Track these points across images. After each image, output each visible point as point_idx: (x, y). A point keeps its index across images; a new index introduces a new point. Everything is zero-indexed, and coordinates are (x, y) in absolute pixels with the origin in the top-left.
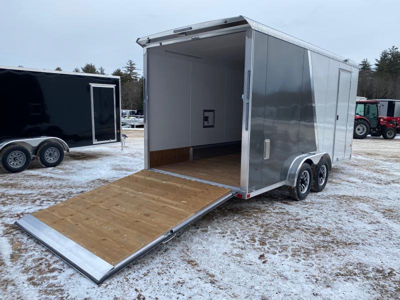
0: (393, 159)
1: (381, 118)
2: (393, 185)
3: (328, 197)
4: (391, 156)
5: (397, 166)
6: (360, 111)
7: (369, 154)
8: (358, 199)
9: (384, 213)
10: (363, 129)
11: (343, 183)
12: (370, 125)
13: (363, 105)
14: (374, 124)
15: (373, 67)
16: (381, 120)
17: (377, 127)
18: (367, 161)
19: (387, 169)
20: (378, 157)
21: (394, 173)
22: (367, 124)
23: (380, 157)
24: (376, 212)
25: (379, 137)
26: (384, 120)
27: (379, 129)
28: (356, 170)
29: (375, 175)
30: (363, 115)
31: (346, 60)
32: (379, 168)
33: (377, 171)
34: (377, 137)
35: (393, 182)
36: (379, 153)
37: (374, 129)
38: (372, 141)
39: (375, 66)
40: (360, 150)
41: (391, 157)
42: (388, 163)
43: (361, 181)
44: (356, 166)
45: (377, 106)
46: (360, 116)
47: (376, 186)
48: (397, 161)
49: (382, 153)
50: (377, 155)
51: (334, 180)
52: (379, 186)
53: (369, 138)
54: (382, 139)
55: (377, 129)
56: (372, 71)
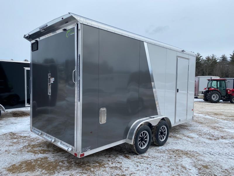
0: (231, 118)
1: (228, 90)
2: (221, 140)
3: (164, 152)
4: (230, 115)
5: (231, 123)
6: (214, 85)
7: (216, 114)
8: (187, 154)
9: (200, 169)
10: (217, 97)
11: (184, 138)
12: (221, 94)
13: (216, 81)
14: (224, 94)
15: (229, 59)
16: (228, 91)
17: (226, 95)
18: (211, 120)
19: (222, 126)
20: (220, 117)
21: (227, 130)
22: (219, 93)
23: (222, 116)
24: (194, 168)
25: (228, 102)
26: (230, 91)
27: (227, 97)
28: (199, 127)
29: (212, 131)
30: (216, 87)
31: (183, 51)
32: (217, 125)
33: (214, 128)
34: (226, 102)
35: (222, 138)
36: (223, 113)
37: (224, 97)
38: (223, 104)
39: (230, 58)
40: (211, 111)
41: (230, 117)
42: (226, 121)
43: (198, 136)
44: (201, 123)
45: (225, 82)
46: (214, 88)
47: (207, 141)
48: (232, 120)
49: (225, 114)
50: (221, 115)
51: (178, 136)
52: (210, 142)
53: (221, 102)
54: (229, 103)
55: (226, 97)
56: (228, 61)
